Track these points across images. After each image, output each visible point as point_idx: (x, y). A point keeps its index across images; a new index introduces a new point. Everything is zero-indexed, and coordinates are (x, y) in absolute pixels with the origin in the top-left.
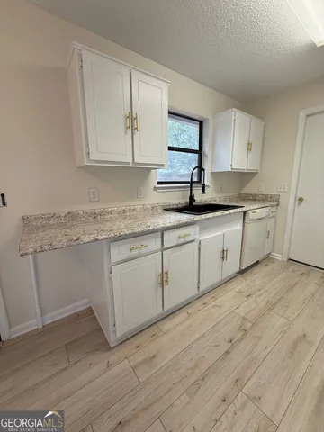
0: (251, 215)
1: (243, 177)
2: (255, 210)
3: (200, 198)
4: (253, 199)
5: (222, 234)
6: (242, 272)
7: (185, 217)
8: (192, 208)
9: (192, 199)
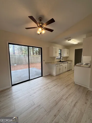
0: (69, 63)
1: (67, 57)
2: (69, 62)
3: (62, 60)
4: (69, 61)
5: (65, 65)
6: (68, 71)
7: (60, 63)
8: (60, 62)
9: (60, 61)
